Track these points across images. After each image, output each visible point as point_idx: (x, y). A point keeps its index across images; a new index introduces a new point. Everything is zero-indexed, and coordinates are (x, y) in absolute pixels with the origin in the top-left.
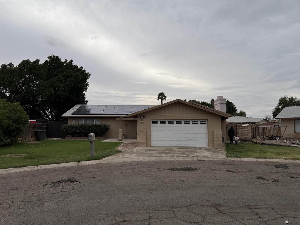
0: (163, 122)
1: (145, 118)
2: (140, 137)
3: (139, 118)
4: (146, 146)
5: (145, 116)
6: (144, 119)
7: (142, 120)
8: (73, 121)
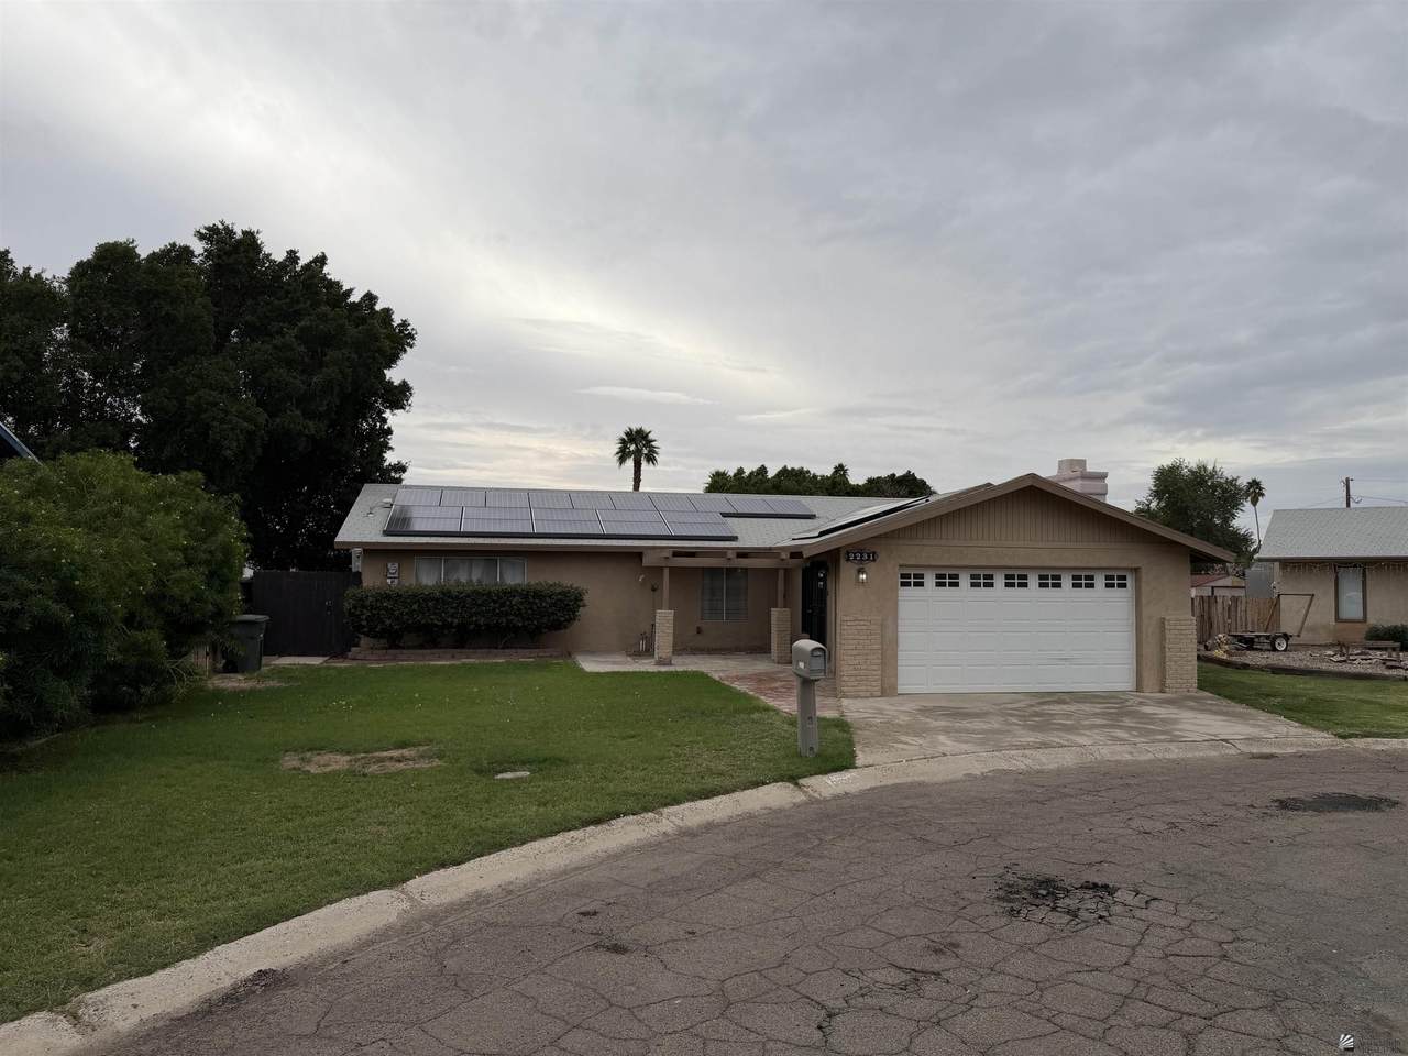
0: (947, 580)
1: (874, 560)
2: (855, 652)
3: (848, 560)
4: (879, 694)
5: (874, 553)
6: (870, 566)
7: (861, 571)
8: (393, 567)
